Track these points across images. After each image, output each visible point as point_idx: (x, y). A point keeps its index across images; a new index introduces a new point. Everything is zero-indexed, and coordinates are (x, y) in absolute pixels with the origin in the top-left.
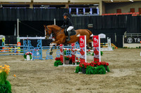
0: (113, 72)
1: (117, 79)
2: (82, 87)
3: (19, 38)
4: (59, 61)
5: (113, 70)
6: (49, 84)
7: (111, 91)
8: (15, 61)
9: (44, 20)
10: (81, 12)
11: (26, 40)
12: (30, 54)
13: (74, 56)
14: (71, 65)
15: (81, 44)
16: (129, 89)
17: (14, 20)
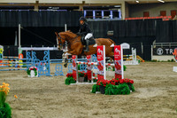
0: (139, 92)
1: (144, 101)
2: (101, 111)
3: (21, 49)
4: (71, 78)
5: (140, 89)
6: (59, 107)
7: (137, 116)
8: (16, 78)
9: (52, 25)
10: (99, 15)
11: (30, 51)
12: (35, 70)
13: (90, 72)
14: (87, 83)
15: (99, 57)
16: (159, 113)
17: (14, 26)
